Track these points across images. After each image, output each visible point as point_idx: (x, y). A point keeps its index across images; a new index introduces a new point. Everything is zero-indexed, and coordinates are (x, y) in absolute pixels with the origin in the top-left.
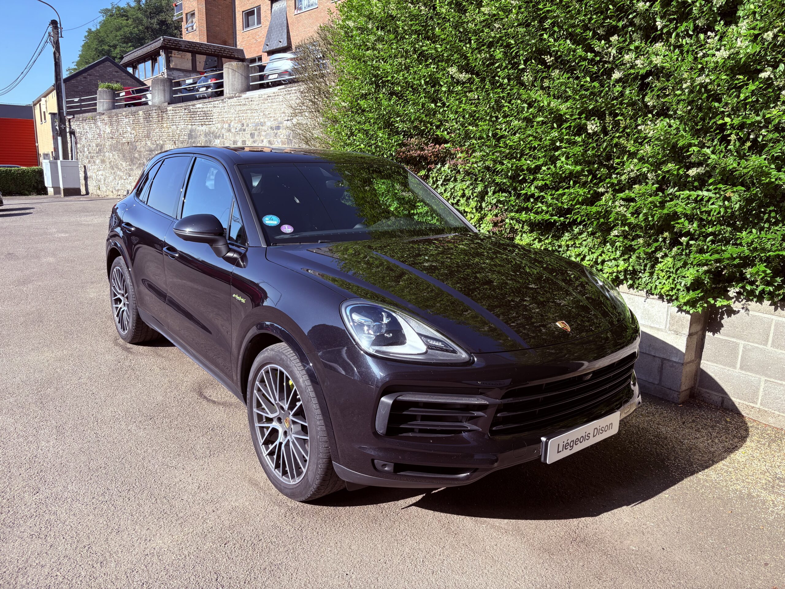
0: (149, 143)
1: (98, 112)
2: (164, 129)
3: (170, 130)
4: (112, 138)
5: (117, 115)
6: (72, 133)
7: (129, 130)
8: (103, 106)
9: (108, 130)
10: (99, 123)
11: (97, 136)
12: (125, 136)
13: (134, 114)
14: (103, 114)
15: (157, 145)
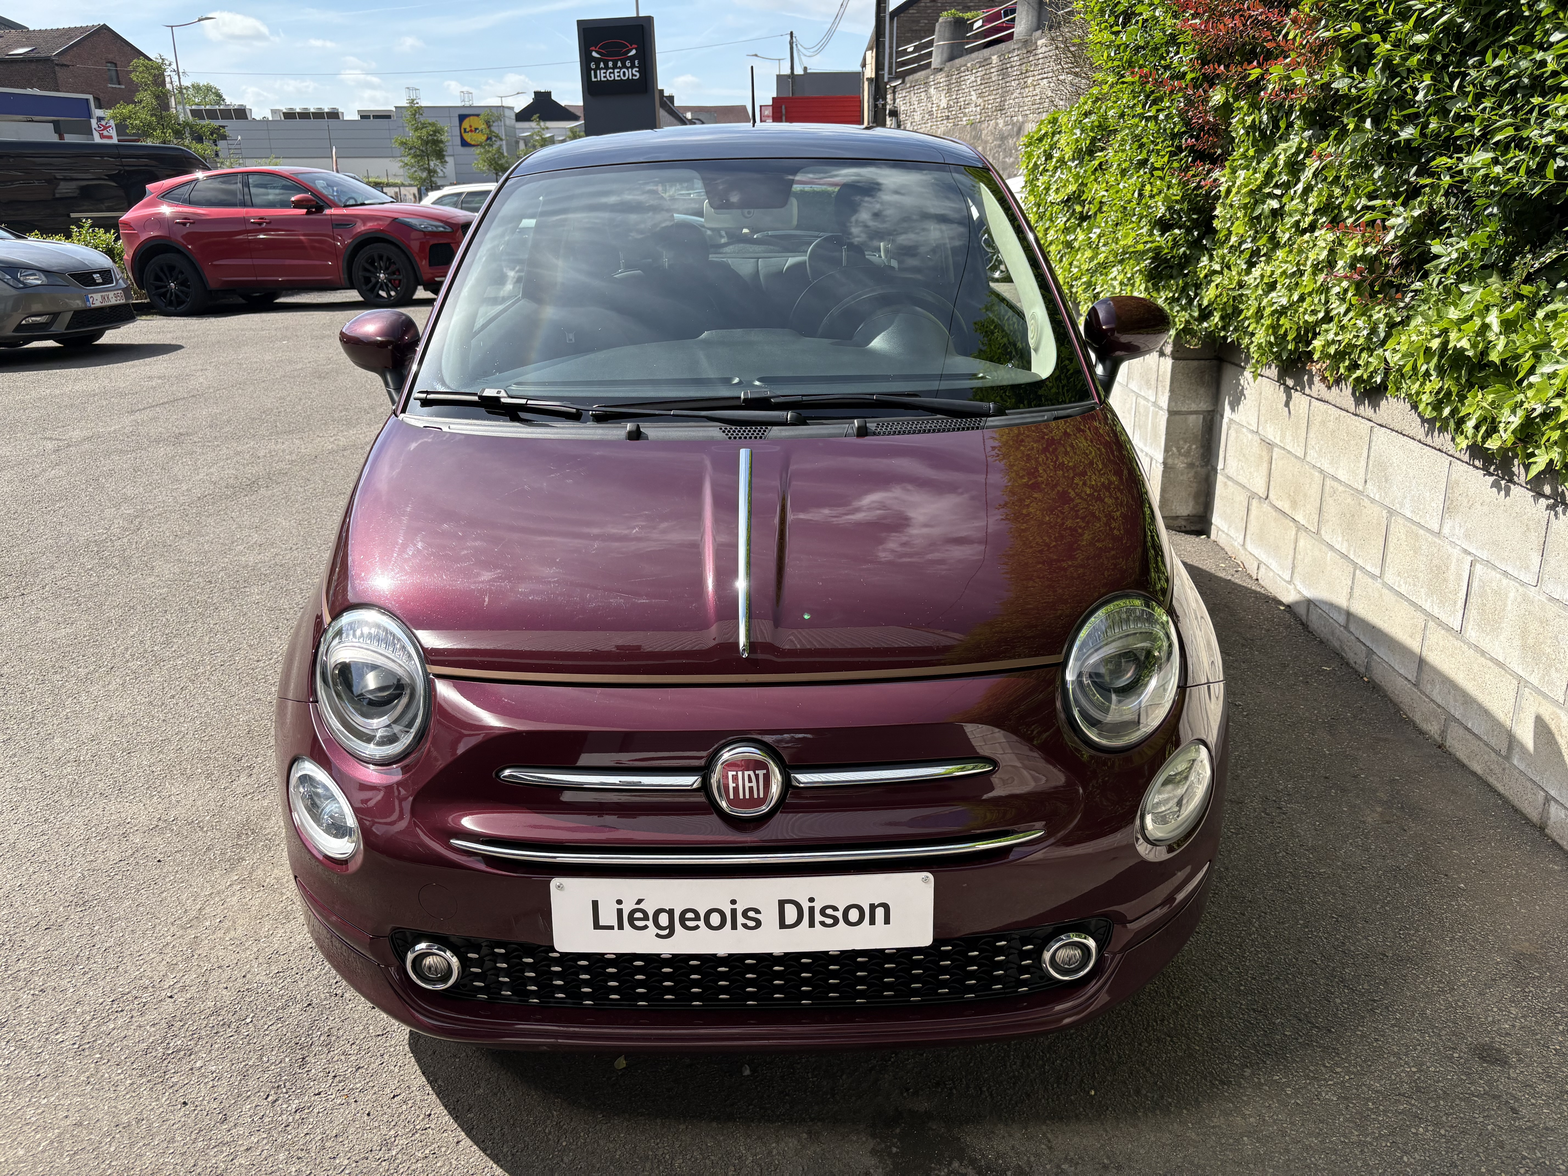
0: (1001, 122)
1: (933, 67)
2: (1027, 90)
3: (1038, 91)
4: (948, 118)
5: (958, 69)
6: (894, 113)
7: (974, 98)
8: (942, 53)
9: (944, 104)
10: (932, 91)
11: (927, 116)
12: (967, 110)
13: (986, 62)
14: (941, 70)
15: (1013, 124)
